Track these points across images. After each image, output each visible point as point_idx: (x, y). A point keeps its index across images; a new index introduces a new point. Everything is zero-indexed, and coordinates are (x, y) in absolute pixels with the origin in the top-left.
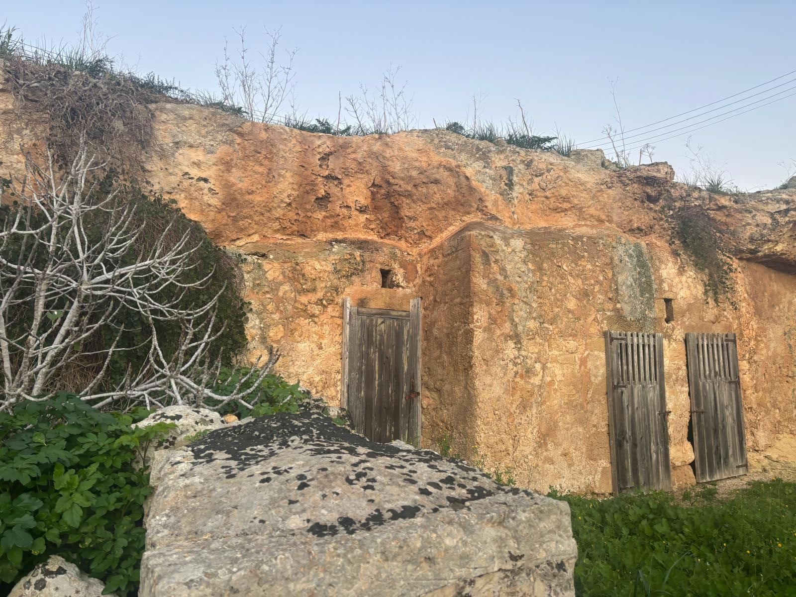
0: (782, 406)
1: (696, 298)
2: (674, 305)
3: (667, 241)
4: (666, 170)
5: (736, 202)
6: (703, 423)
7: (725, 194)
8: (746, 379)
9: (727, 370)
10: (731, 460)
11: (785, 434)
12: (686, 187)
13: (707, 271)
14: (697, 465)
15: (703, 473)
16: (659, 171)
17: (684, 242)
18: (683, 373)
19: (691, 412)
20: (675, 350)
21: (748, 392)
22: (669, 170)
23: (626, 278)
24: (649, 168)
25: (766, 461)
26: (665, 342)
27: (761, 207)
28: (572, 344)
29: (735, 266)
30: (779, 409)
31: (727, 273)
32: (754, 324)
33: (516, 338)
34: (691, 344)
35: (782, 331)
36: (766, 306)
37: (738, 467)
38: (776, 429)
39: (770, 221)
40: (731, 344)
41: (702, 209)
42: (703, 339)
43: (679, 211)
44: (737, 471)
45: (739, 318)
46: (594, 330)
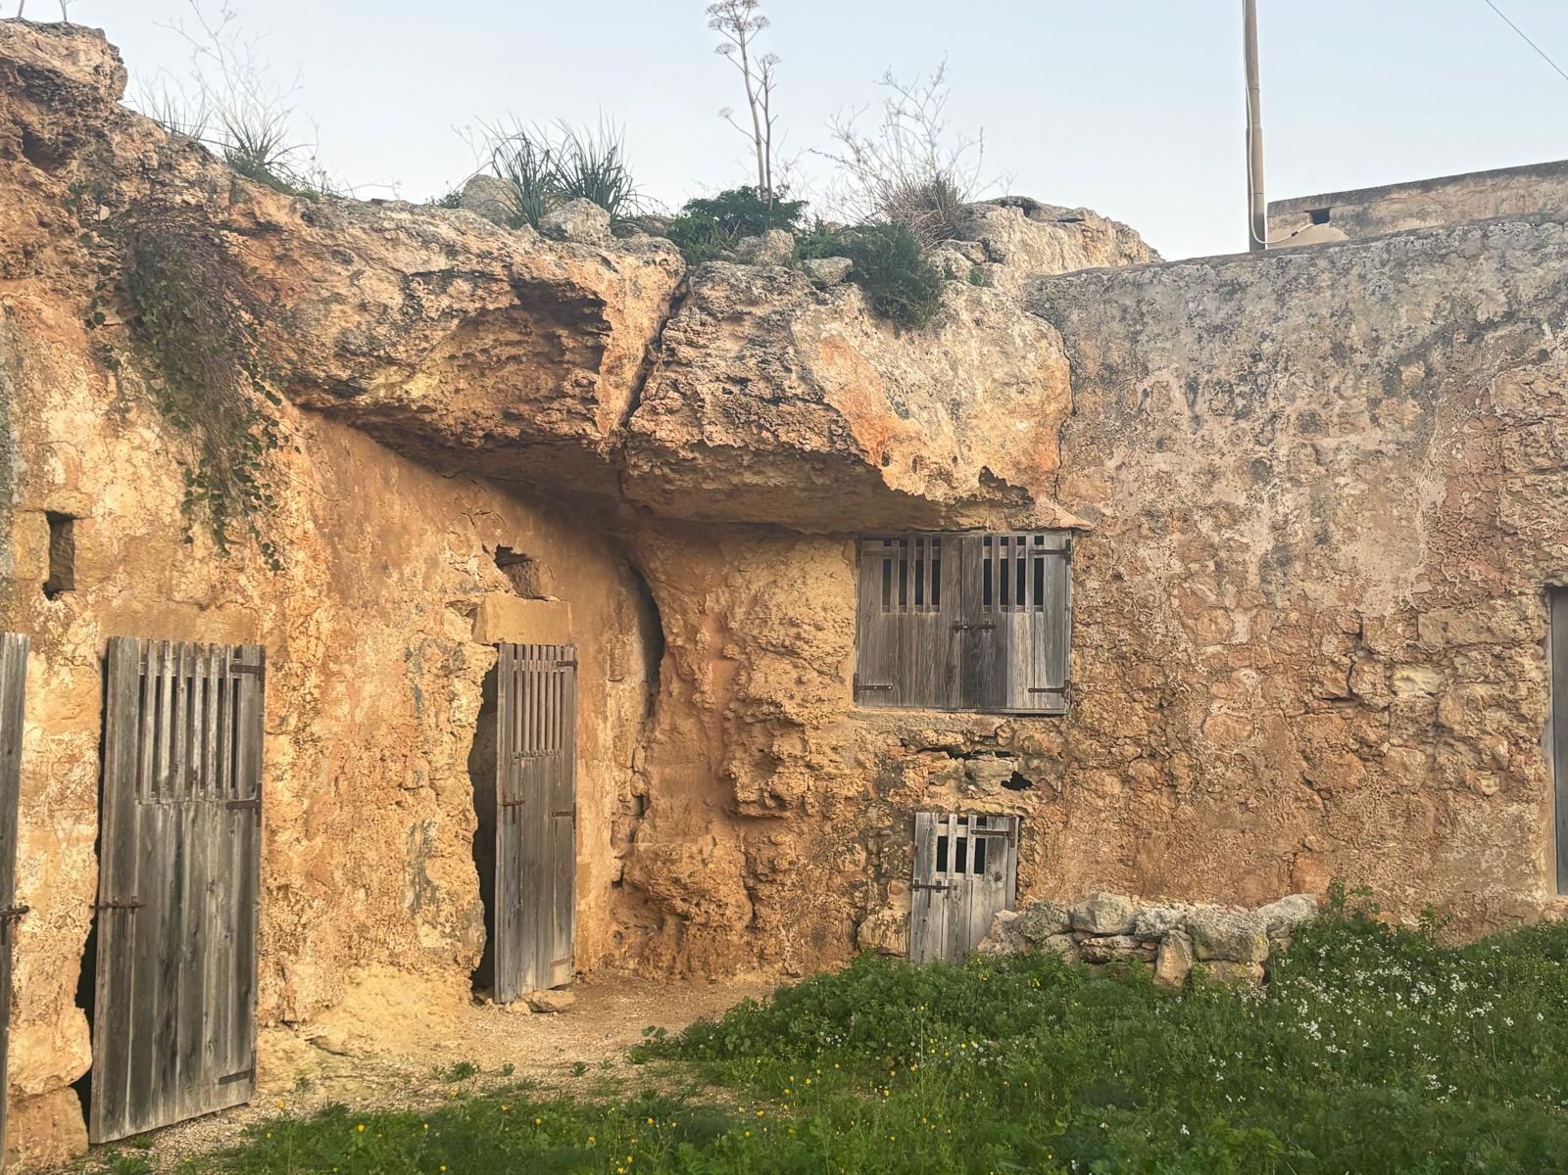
0: (374, 879)
1: (153, 519)
2: (81, 538)
3: (78, 311)
4: (97, 59)
5: (309, 219)
6: (131, 943)
7: (279, 188)
8: (281, 794)
9: (227, 764)
10: (208, 1059)
11: (375, 967)
12: (159, 135)
13: (199, 432)
14: (98, 1087)
15: (113, 1114)
16: (72, 55)
17: (136, 324)
18: (85, 773)
19: (97, 908)
20: (65, 695)
21: (283, 837)
22: (109, 64)
24: (40, 37)
25: (313, 1054)
26: (35, 665)
27: (378, 249)
29: (285, 427)
30: (367, 888)
31: (258, 449)
32: (324, 619)
34: (122, 675)
35: (400, 645)
36: (364, 566)
37: (226, 1080)
38: (352, 953)
39: (396, 300)
40: (247, 682)
41: (205, 221)
42: (161, 659)
43: (128, 214)
44: (222, 1095)
45: (281, 596)
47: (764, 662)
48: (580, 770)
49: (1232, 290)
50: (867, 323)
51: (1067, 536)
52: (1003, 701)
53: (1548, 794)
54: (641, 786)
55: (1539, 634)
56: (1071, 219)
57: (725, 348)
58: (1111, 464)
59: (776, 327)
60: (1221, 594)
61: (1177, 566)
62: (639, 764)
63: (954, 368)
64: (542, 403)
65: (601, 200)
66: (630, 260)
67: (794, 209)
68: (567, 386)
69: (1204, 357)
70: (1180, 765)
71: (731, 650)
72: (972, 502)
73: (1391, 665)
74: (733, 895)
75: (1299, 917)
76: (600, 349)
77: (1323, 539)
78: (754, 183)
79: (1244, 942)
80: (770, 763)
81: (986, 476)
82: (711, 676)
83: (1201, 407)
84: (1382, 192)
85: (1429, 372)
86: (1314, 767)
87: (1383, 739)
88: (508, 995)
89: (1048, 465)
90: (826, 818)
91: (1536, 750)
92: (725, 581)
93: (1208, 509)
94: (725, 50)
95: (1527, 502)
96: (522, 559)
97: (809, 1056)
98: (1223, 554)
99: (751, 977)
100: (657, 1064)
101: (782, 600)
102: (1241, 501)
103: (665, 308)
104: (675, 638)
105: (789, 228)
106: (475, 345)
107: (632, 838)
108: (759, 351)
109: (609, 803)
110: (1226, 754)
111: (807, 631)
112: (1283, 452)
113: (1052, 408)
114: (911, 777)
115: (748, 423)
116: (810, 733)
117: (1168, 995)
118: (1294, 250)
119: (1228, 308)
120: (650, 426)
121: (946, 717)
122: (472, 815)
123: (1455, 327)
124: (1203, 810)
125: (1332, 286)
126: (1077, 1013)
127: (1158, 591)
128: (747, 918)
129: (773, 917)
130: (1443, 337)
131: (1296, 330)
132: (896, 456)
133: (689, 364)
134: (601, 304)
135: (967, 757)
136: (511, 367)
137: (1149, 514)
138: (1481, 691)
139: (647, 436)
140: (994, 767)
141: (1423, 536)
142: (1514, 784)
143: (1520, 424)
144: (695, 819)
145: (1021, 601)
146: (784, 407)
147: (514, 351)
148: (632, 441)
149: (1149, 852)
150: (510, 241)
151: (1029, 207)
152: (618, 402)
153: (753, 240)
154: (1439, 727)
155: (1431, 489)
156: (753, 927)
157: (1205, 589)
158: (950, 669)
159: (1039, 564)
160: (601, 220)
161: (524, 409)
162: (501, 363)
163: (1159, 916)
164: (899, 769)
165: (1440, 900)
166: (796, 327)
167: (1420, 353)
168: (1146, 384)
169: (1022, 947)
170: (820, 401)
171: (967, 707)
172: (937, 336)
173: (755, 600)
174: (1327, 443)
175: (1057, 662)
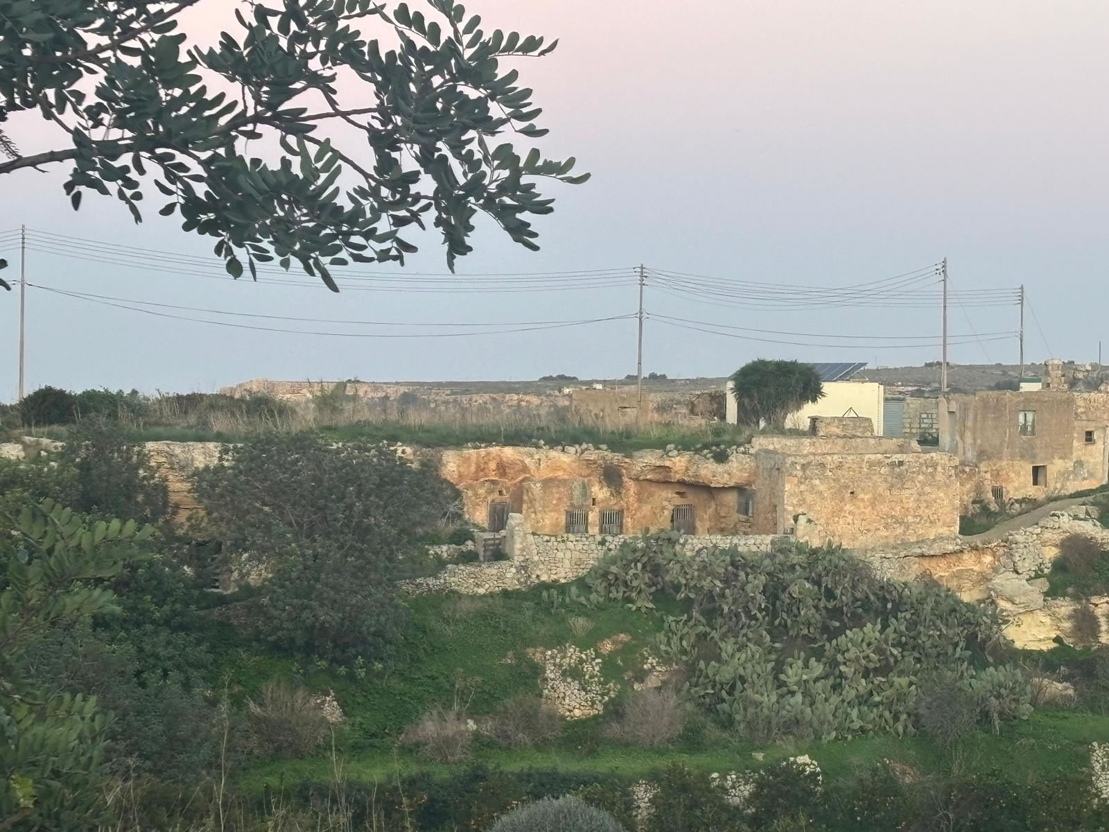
1: (605, 496)
2: (596, 500)
3: (597, 479)
9: (617, 521)
13: (612, 486)
17: (605, 479)
18: (597, 522)
20: (594, 513)
23: (577, 493)
26: (591, 511)
33: (535, 513)
34: (602, 513)
42: (607, 511)
46: (562, 509)
50: (714, 463)
63: (730, 468)
89: (752, 480)
96: (683, 493)
171: (745, 515)
172: (728, 463)
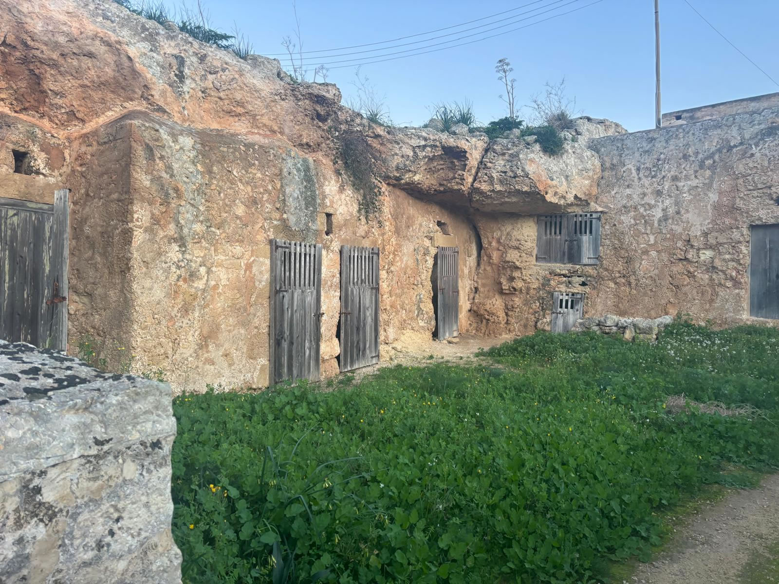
0: (407, 307)
1: (351, 215)
2: (334, 220)
3: (331, 160)
4: (334, 92)
5: (389, 133)
6: (349, 322)
7: (381, 125)
8: (384, 286)
9: (371, 278)
10: (368, 351)
11: (408, 330)
12: (350, 112)
13: (362, 191)
14: (342, 358)
15: (345, 365)
16: (328, 91)
17: (346, 163)
18: (337, 280)
19: (340, 313)
20: (331, 260)
21: (385, 297)
22: (337, 93)
23: (294, 190)
24: (320, 87)
25: (393, 352)
26: (324, 252)
27: (406, 140)
28: (238, 249)
29: (383, 189)
30: (406, 310)
31: (376, 196)
32: (393, 240)
33: (181, 241)
34: (345, 255)
35: (413, 247)
36: (403, 226)
37: (372, 357)
38: (402, 326)
39: (411, 154)
40: (375, 257)
41: (362, 135)
42: (354, 251)
43: (343, 134)
44: (371, 361)
45: (383, 234)
46: (261, 237)
47: (510, 251)
48: (460, 281)
49: (652, 139)
50: (541, 154)
51: (599, 214)
52: (580, 261)
53: (748, 287)
54: (476, 285)
55: (747, 239)
56: (601, 122)
57: (500, 163)
58: (613, 193)
59: (515, 156)
60: (646, 229)
61: (633, 222)
62: (475, 279)
63: (567, 166)
64: (449, 180)
65: (466, 123)
66: (474, 139)
67: (520, 123)
68: (456, 176)
69: (642, 160)
70: (632, 279)
71: (501, 248)
72: (572, 205)
73: (699, 249)
74: (502, 314)
75: (667, 322)
76: (466, 165)
77: (678, 213)
78: (508, 116)
79: (651, 329)
80: (512, 279)
81: (576, 197)
82: (495, 256)
83: (641, 175)
84: (699, 109)
85: (714, 162)
86: (673, 279)
87: (695, 271)
88: (441, 339)
89: (594, 193)
90: (528, 294)
91: (745, 274)
92: (499, 229)
93: (643, 205)
94: (500, 78)
95: (745, 200)
96: (444, 224)
97: (524, 357)
98: (647, 218)
99: (506, 336)
100: (482, 358)
101: (515, 234)
102: (653, 202)
103: (483, 152)
104: (485, 244)
105: (519, 128)
106: (432, 166)
107: (474, 299)
108: (510, 164)
109: (467, 289)
110: (646, 276)
111: (523, 242)
112: (666, 187)
113: (595, 177)
114: (552, 283)
115: (507, 184)
116: (523, 270)
117: (627, 343)
118: (672, 127)
119: (649, 146)
120: (479, 186)
121: (563, 266)
122: (432, 292)
123: (723, 147)
124: (639, 292)
125: (683, 137)
126: (601, 347)
127: (627, 229)
128: (505, 320)
129: (513, 321)
130: (719, 151)
131: (671, 151)
132: (549, 191)
133: (490, 168)
134: (466, 152)
135: (569, 277)
136: (441, 171)
137: (624, 207)
138: (727, 257)
139: (478, 189)
140: (576, 280)
141: (710, 211)
142: (737, 284)
143: (744, 176)
144: (491, 294)
145: (586, 233)
146: (517, 179)
147: (442, 167)
148: (474, 190)
149: (622, 303)
150: (441, 136)
151: (589, 119)
152: (470, 180)
153: (508, 132)
154: (714, 267)
155: (713, 197)
156: (507, 323)
157: (641, 228)
158: (564, 253)
159: (591, 222)
160: (466, 129)
161: (445, 182)
162: (439, 170)
163: (625, 321)
164: (549, 280)
165: (711, 318)
166: (521, 156)
167: (711, 156)
168: (624, 169)
169: (584, 329)
170: (527, 177)
171: (569, 263)
172: (562, 157)
173: (508, 234)
174: (680, 184)
175: (596, 250)
